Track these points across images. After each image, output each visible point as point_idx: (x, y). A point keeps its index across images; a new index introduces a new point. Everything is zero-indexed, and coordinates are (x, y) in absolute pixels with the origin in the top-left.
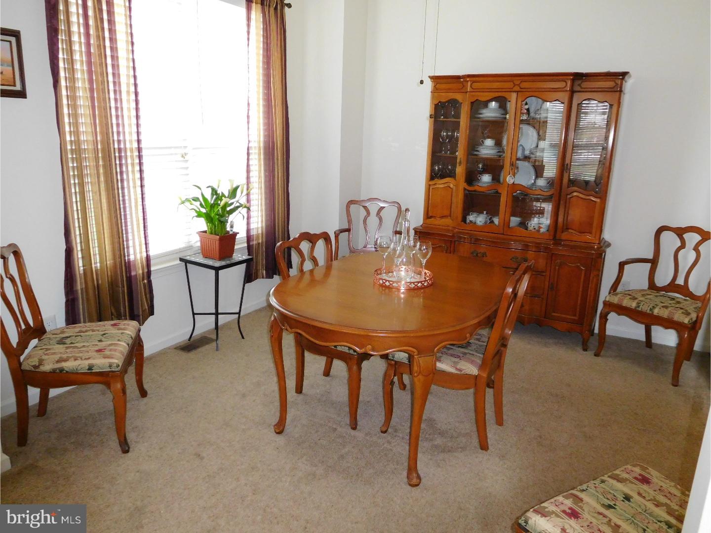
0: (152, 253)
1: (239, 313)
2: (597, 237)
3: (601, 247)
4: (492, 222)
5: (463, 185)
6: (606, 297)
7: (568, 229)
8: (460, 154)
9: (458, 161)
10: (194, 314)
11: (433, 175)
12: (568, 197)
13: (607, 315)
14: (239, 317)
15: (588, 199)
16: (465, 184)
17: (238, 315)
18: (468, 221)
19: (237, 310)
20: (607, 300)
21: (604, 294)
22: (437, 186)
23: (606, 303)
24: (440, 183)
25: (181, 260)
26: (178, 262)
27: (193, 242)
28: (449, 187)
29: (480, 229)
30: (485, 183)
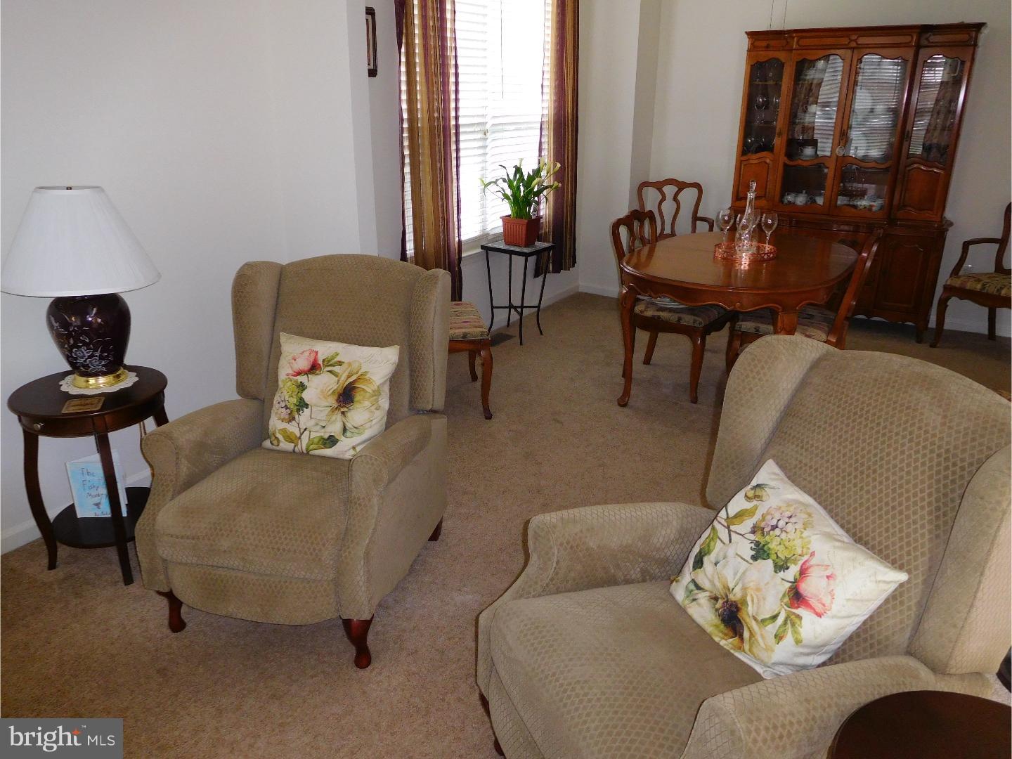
0: (463, 238)
1: (538, 307)
2: (939, 214)
3: (943, 226)
4: (814, 201)
5: (783, 159)
6: (947, 281)
7: (905, 206)
8: (780, 124)
9: (777, 131)
10: (493, 307)
11: (745, 149)
12: (908, 169)
13: (947, 302)
14: (539, 310)
15: (930, 171)
16: (786, 158)
17: (537, 309)
18: (786, 201)
19: (536, 303)
20: (948, 283)
21: (944, 277)
22: (751, 162)
23: (947, 288)
24: (754, 158)
25: (483, 247)
26: (479, 250)
27: (488, 230)
28: (766, 163)
29: (801, 210)
30: (807, 156)
